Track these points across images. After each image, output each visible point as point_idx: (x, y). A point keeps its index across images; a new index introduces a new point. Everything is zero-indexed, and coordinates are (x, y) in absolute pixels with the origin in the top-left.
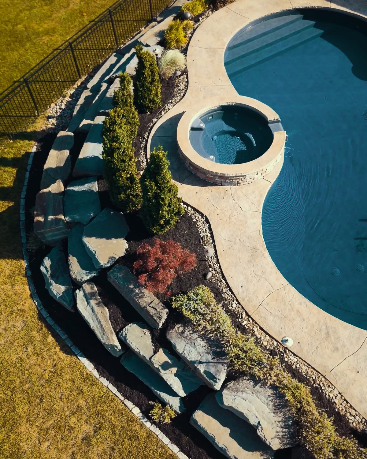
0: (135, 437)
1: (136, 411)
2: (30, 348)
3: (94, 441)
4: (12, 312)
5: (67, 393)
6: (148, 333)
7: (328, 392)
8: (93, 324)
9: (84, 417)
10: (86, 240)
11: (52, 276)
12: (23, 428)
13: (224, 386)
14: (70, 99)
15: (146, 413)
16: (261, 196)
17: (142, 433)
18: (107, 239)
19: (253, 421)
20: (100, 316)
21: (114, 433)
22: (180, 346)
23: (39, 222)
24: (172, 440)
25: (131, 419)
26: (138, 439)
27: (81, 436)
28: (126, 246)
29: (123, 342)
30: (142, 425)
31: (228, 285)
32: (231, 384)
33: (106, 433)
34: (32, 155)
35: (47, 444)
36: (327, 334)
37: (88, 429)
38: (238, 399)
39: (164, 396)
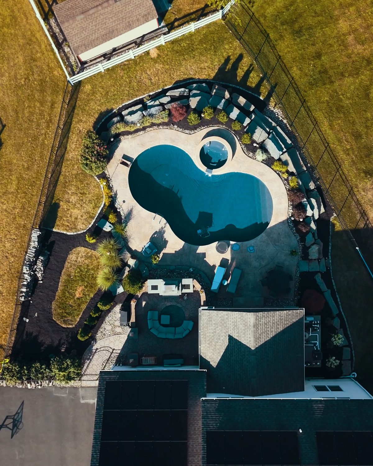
0: (145, 90)
1: (151, 94)
2: (182, 74)
3: (149, 81)
4: (196, 72)
5: (165, 79)
6: (166, 103)
7: (130, 136)
8: (176, 90)
9: (156, 81)
10: (200, 97)
11: (199, 86)
12: (161, 66)
13: (143, 113)
14: (280, 119)
15: (149, 96)
16: (190, 154)
17: (145, 93)
18: (198, 102)
19: (132, 115)
20: (177, 93)
21: (149, 86)
22: (157, 108)
23: (216, 86)
24: (140, 99)
25: (150, 91)
26: (145, 91)
27: (152, 78)
28: (192, 107)
29: (167, 96)
30: (147, 93)
31: (167, 129)
32: (142, 115)
33: (150, 84)
34: (259, 97)
35: (155, 70)
36: (143, 145)
37: (153, 81)
38: (138, 115)
39: (150, 101)
